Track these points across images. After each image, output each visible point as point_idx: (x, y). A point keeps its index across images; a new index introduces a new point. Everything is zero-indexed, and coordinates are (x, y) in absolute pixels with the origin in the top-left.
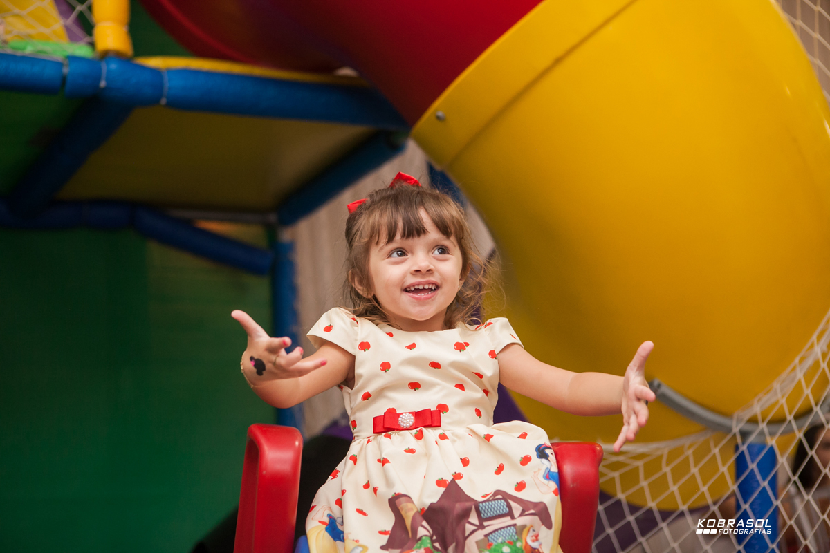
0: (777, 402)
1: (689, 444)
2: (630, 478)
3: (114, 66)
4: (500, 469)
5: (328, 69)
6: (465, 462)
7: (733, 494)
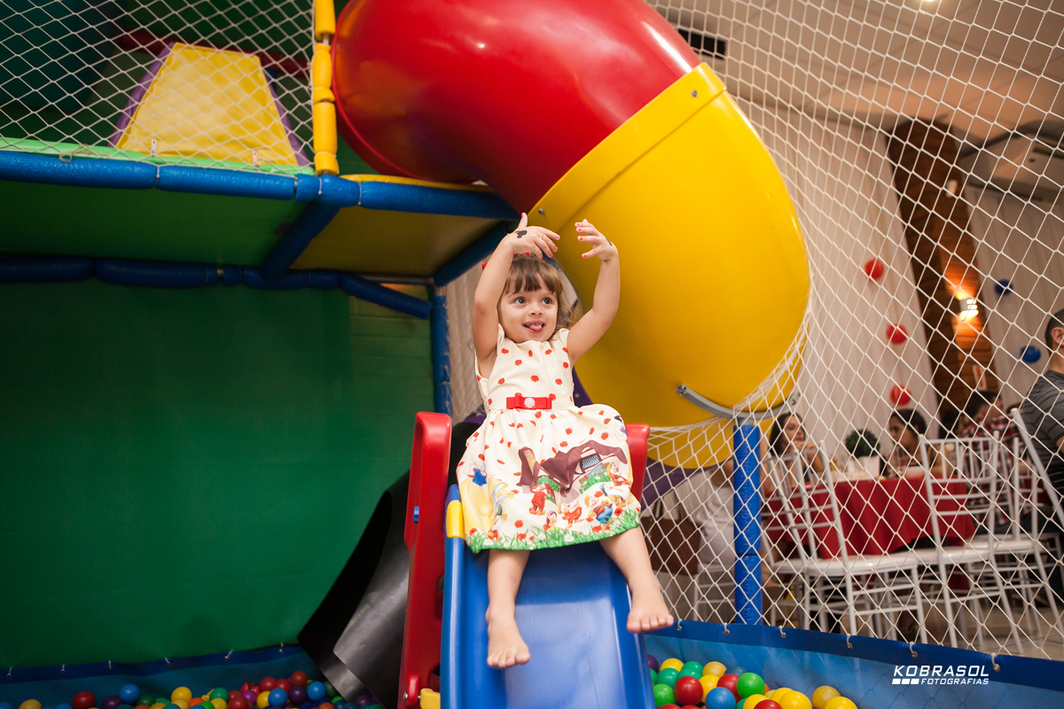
0: (761, 398)
1: (705, 426)
2: (666, 449)
3: (327, 180)
4: (592, 430)
5: (469, 181)
6: (569, 431)
7: (733, 457)
